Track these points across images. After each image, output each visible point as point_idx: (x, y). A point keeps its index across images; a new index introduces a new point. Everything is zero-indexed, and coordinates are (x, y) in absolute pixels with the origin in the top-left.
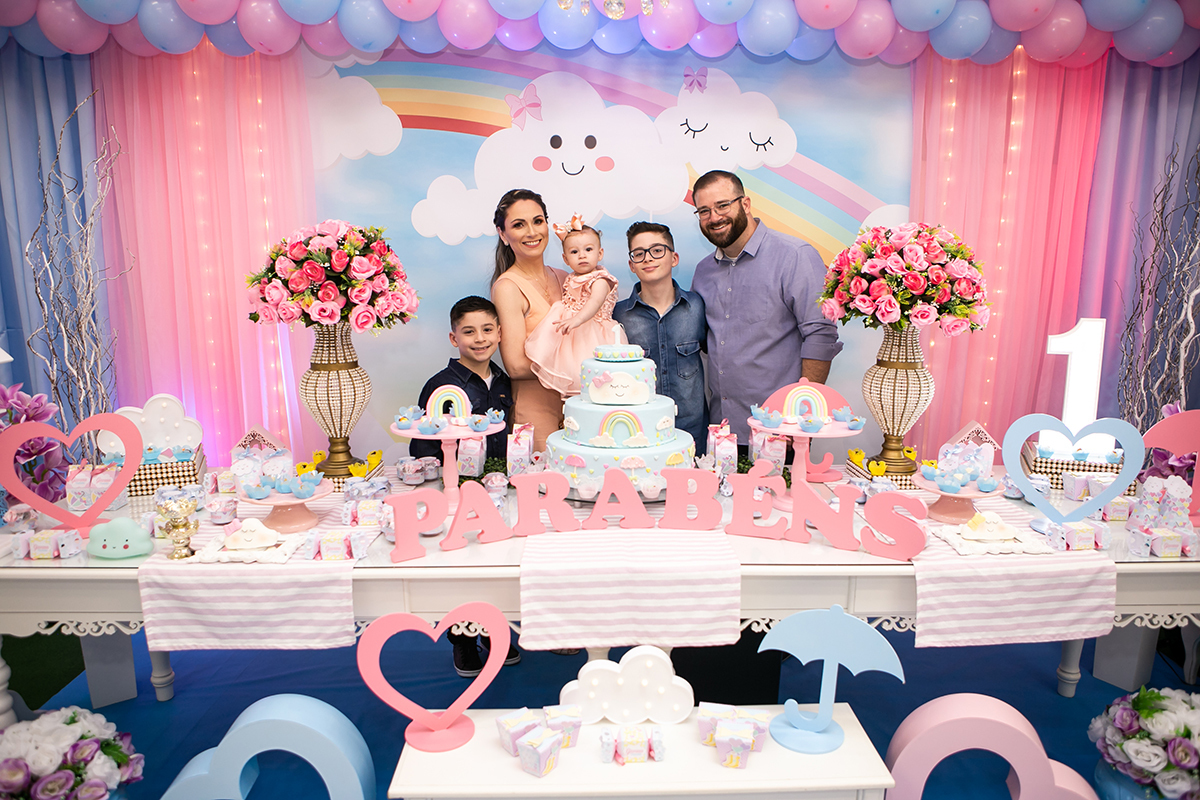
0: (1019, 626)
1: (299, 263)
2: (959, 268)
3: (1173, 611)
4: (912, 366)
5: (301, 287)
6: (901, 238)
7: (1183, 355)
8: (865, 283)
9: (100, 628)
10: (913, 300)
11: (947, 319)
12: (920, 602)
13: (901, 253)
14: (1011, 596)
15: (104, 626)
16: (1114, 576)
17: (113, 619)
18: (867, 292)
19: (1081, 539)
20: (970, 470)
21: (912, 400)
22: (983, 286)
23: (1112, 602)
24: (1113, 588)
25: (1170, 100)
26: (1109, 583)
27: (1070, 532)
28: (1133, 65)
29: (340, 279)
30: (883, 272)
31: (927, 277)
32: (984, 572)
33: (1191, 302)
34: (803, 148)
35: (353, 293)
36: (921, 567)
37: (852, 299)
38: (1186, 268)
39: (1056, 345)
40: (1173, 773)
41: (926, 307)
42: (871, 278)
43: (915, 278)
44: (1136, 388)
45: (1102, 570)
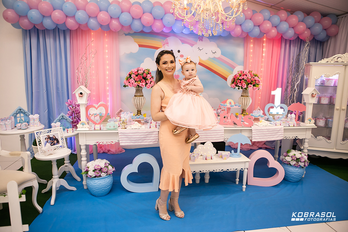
0: (269, 138)
1: (137, 76)
2: (256, 78)
3: (293, 136)
4: (248, 96)
5: (138, 80)
6: (246, 73)
7: (295, 95)
8: (240, 81)
9: (107, 143)
10: (249, 84)
11: (255, 87)
12: (253, 134)
13: (246, 75)
14: (267, 133)
15: (108, 142)
16: (283, 129)
17: (110, 141)
18: (240, 82)
19: (278, 124)
20: (259, 114)
21: (248, 103)
22: (260, 82)
23: (283, 133)
24: (283, 131)
25: (293, 46)
26: (282, 130)
27: (276, 123)
28: (286, 40)
29: (145, 78)
30: (243, 79)
31: (251, 80)
32: (263, 128)
33: (296, 85)
34: (222, 54)
35: (147, 81)
36: (253, 128)
37: (237, 84)
38: (295, 79)
39: (273, 93)
40: (293, 161)
41: (251, 85)
42: (241, 80)
43: (249, 80)
44: (287, 102)
45: (281, 128)
